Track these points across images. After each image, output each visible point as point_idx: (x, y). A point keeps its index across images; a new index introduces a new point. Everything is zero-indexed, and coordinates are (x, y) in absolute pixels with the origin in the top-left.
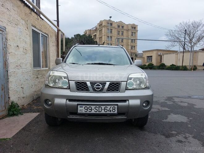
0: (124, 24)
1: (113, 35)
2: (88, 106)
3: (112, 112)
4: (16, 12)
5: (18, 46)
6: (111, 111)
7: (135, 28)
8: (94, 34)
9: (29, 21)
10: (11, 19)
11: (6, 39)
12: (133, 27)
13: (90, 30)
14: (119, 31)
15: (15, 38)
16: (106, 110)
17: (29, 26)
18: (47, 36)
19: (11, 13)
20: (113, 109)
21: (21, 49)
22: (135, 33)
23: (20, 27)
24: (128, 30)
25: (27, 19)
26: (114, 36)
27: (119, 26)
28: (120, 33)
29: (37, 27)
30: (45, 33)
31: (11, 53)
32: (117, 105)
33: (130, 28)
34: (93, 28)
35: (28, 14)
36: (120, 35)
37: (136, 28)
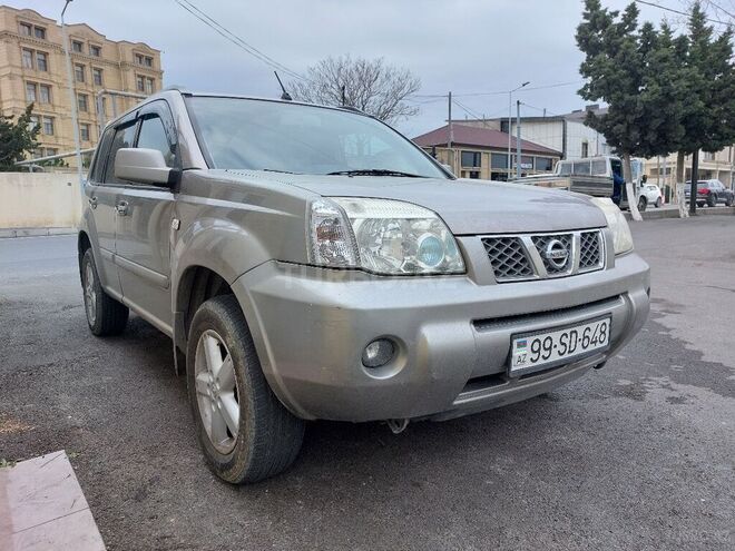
0: (101, 40)
1: (54, 78)
2: (542, 337)
3: (598, 345)
7: (149, 60)
12: (140, 57)
14: (82, 66)
16: (586, 342)
22: (152, 80)
24: (120, 66)
26: (60, 86)
27: (78, 45)
28: (89, 74)
32: (609, 315)
33: (129, 58)
36: (90, 82)
37: (155, 62)
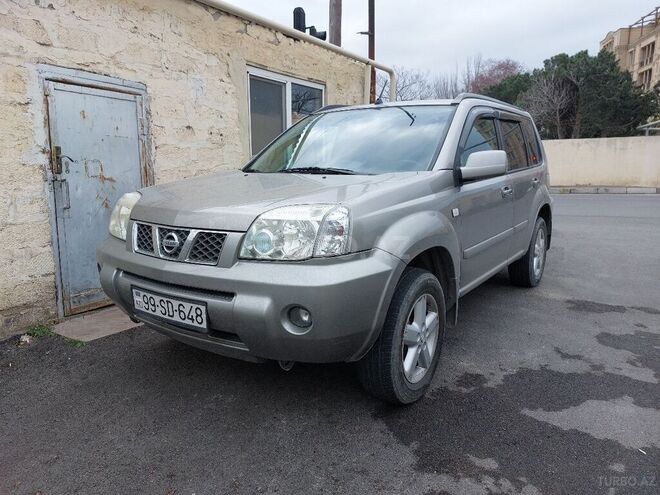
2: (149, 295)
3: (195, 324)
4: (185, 38)
5: (189, 127)
6: (192, 319)
8: (644, 44)
9: (234, 55)
10: (164, 60)
11: (148, 113)
13: (630, 28)
15: (181, 108)
16: (182, 315)
17: (235, 70)
18: (321, 87)
19: (164, 46)
20: (197, 315)
21: (202, 136)
23: (198, 77)
25: (226, 50)
29: (270, 65)
30: (310, 80)
31: (166, 147)
32: (205, 304)
34: (643, 18)
35: (233, 34)
